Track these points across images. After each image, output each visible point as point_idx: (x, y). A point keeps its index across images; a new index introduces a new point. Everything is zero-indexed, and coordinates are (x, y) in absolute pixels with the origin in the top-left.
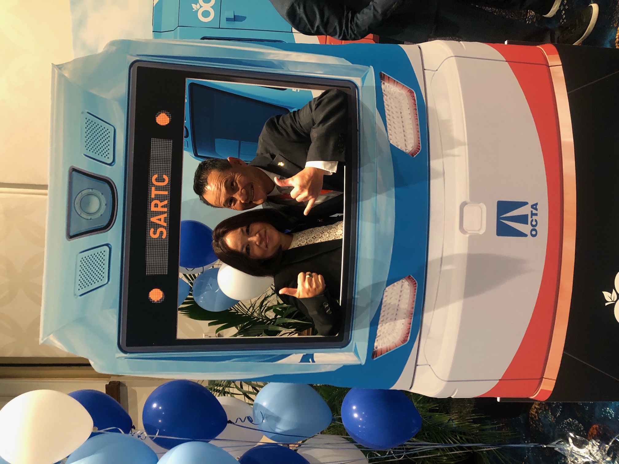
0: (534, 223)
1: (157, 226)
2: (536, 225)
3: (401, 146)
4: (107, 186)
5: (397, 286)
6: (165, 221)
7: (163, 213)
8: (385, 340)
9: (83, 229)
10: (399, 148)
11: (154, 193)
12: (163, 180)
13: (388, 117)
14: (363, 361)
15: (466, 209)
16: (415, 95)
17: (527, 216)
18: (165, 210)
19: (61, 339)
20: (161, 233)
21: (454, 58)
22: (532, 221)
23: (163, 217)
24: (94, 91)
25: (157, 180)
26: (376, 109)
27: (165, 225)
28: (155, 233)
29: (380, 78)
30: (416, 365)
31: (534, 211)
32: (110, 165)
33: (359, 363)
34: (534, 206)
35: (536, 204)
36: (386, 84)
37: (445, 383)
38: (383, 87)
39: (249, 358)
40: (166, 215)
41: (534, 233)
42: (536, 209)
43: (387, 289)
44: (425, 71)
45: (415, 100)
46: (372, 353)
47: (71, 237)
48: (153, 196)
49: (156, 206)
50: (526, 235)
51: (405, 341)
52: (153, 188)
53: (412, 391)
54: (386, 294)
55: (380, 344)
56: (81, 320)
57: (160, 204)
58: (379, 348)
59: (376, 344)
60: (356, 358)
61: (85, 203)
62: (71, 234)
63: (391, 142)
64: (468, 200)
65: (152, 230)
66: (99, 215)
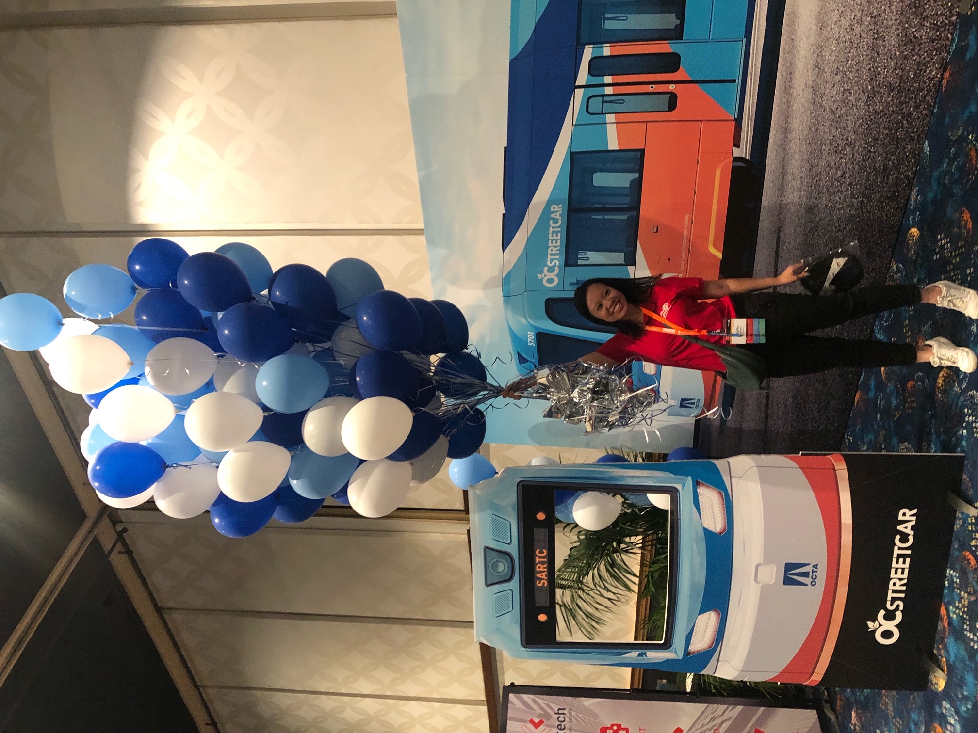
0: (814, 577)
1: (541, 579)
2: (816, 578)
3: (711, 528)
4: (508, 556)
5: (706, 615)
6: (546, 576)
7: (544, 571)
8: (696, 646)
9: (495, 582)
10: (710, 529)
11: (537, 560)
12: (543, 553)
13: (701, 510)
14: (680, 656)
15: (760, 568)
16: (723, 495)
17: (809, 572)
18: (546, 570)
19: (486, 639)
20: (544, 583)
21: (756, 468)
22: (812, 576)
23: (544, 574)
24: (496, 501)
25: (539, 552)
26: (693, 505)
27: (546, 578)
28: (540, 583)
29: (696, 484)
30: (718, 661)
31: (815, 570)
32: (509, 544)
33: (677, 658)
34: (815, 566)
35: (817, 565)
36: (701, 488)
37: (738, 673)
38: (698, 490)
39: (603, 653)
40: (546, 573)
41: (813, 583)
42: (817, 568)
43: (699, 616)
44: (733, 479)
45: (723, 498)
46: (687, 653)
47: (488, 585)
48: (537, 562)
49: (539, 567)
50: (806, 585)
51: (710, 647)
52: (537, 557)
53: (715, 675)
54: (697, 620)
55: (692, 648)
56: (498, 630)
57: (542, 567)
58: (692, 650)
59: (690, 648)
60: (675, 656)
61: (495, 566)
62: (488, 584)
63: (704, 526)
64: (762, 562)
65: (538, 582)
66: (503, 573)
